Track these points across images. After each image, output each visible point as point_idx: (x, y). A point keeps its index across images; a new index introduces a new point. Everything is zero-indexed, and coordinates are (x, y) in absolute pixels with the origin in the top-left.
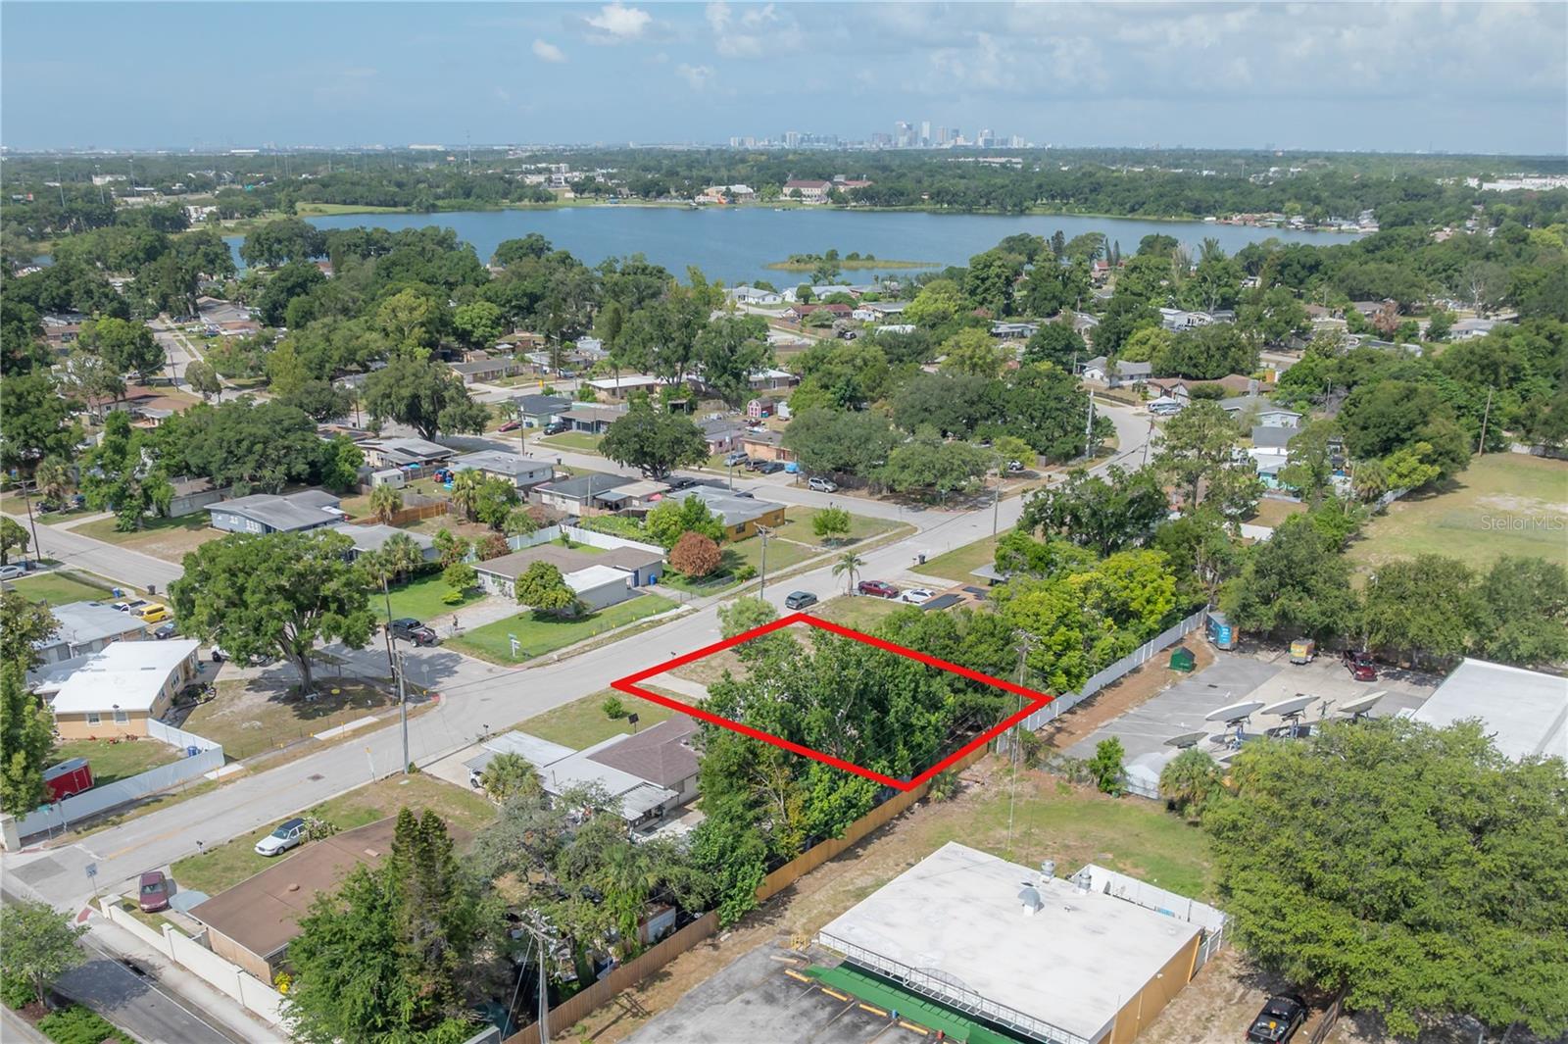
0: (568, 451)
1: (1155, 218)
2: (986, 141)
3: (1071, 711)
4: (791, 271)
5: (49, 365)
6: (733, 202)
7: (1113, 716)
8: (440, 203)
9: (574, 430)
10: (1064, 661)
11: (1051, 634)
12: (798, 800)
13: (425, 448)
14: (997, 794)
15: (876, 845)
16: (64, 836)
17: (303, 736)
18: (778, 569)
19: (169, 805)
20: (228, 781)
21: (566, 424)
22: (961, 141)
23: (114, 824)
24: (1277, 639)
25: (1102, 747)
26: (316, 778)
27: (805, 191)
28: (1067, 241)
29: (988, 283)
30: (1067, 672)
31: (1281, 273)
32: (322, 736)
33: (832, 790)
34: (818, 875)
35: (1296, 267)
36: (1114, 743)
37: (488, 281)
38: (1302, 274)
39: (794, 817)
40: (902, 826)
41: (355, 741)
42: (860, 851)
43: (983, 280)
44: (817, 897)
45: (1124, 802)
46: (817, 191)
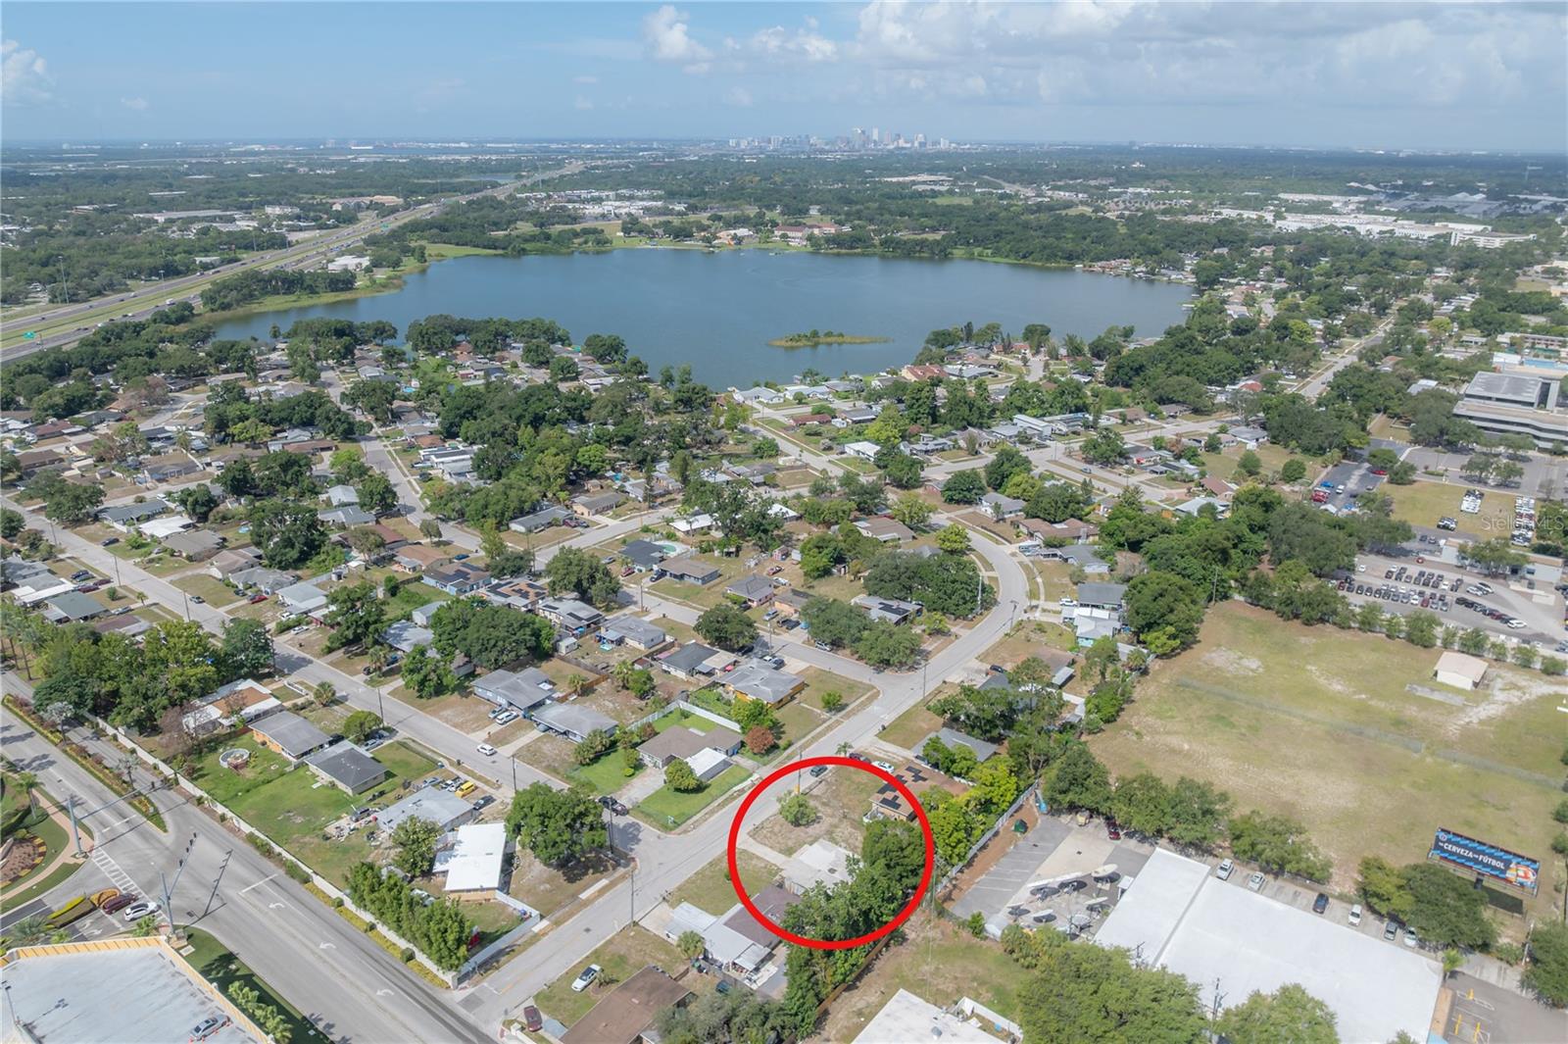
0: (667, 599)
1: (1040, 264)
2: (920, 144)
3: (961, 871)
4: (786, 348)
5: (317, 493)
6: (740, 244)
7: (981, 874)
8: (528, 246)
9: (668, 577)
10: (957, 851)
11: (950, 836)
12: (830, 972)
13: (586, 611)
14: (924, 938)
15: (866, 979)
16: (476, 977)
17: (574, 896)
18: (804, 737)
19: (520, 952)
20: (544, 933)
21: (662, 574)
22: (902, 143)
23: (497, 969)
24: (1073, 808)
25: (973, 917)
26: (588, 930)
27: (790, 234)
28: (975, 331)
29: (920, 402)
30: (958, 855)
31: (1117, 371)
32: (584, 896)
33: (846, 961)
34: (839, 1000)
35: (1127, 369)
36: (979, 914)
37: (593, 401)
38: (1131, 373)
39: (829, 979)
40: (878, 964)
41: (601, 900)
42: (858, 984)
43: (917, 400)
44: (840, 1016)
45: (985, 944)
46: (799, 234)
